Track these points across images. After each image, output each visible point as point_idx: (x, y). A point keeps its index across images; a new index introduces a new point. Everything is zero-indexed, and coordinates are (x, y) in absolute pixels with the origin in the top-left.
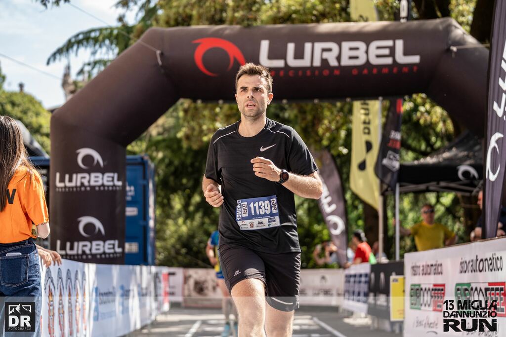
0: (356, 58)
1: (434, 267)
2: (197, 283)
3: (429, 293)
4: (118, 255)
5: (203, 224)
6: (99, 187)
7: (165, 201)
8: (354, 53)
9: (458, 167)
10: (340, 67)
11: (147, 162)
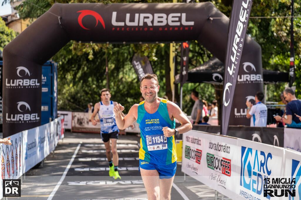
0: (162, 22)
1: (197, 141)
2: (78, 120)
3: (194, 152)
5: (82, 87)
6: (28, 86)
7: (63, 76)
8: (160, 20)
9: (213, 74)
10: (153, 27)
11: (53, 64)
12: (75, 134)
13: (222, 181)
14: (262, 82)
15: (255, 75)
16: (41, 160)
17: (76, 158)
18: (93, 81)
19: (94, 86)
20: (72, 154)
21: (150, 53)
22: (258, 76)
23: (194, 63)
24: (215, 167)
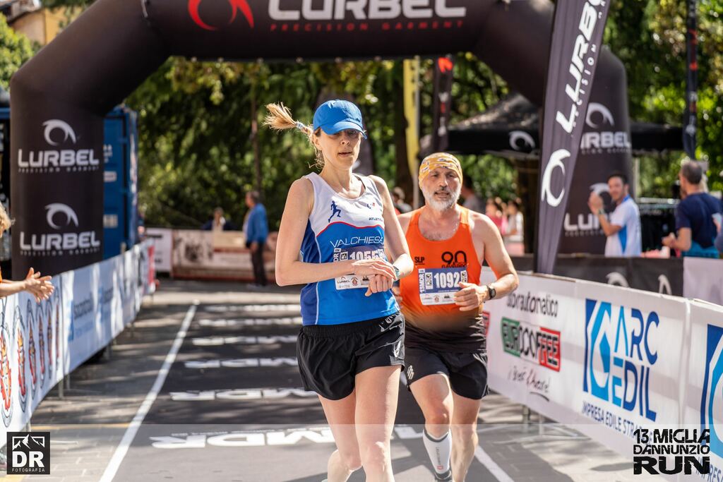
0: (388, 9)
2: (188, 249)
4: (95, 250)
5: (196, 170)
6: (72, 167)
7: (149, 144)
8: (385, 4)
9: (511, 133)
10: (368, 21)
11: (128, 115)
12: (180, 283)
13: (539, 382)
14: (629, 151)
15: (610, 134)
16: (104, 343)
17: (187, 338)
18: (221, 154)
19: (224, 168)
20: (176, 328)
21: (361, 85)
22: (620, 137)
23: (463, 108)
24: (522, 351)
